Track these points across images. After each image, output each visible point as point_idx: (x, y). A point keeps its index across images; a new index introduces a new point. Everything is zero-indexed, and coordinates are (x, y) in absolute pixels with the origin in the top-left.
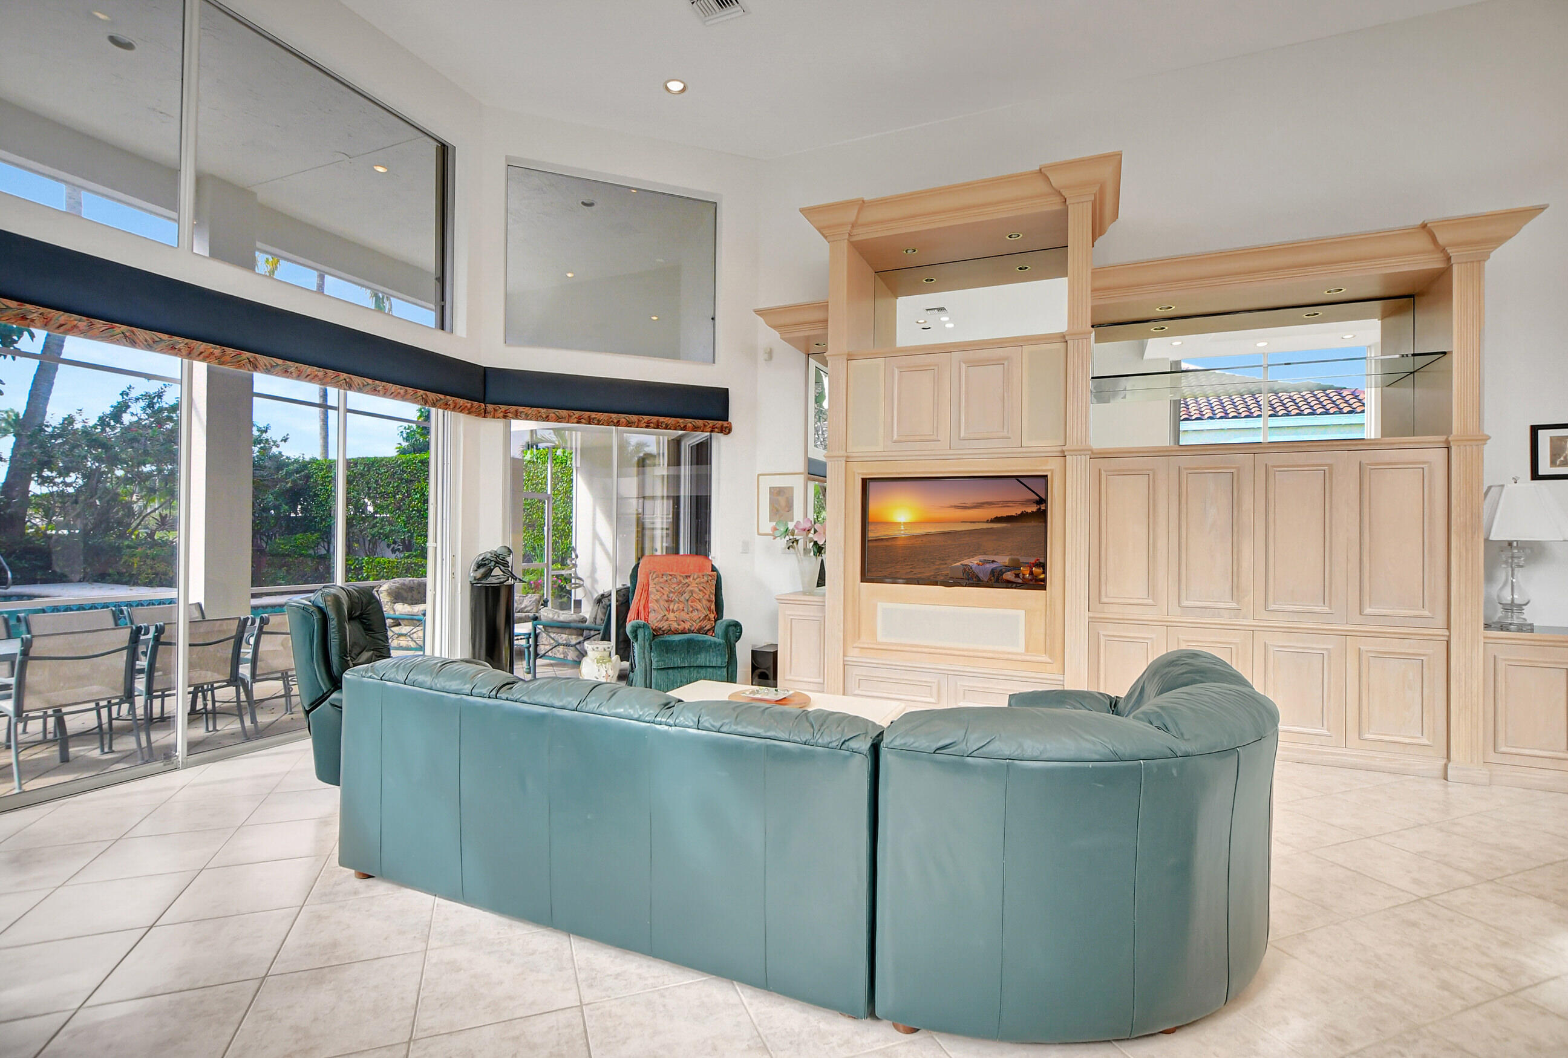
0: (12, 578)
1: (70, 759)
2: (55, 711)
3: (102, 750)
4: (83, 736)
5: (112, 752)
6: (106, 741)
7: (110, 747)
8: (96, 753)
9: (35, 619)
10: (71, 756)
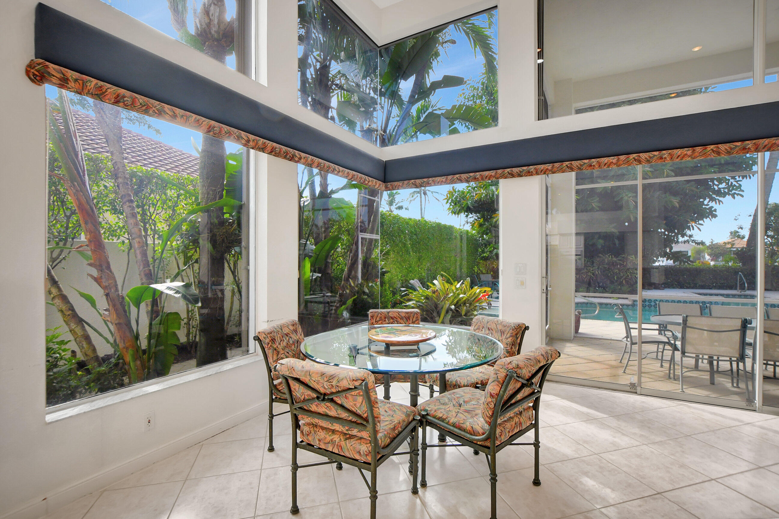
0: (748, 286)
1: (715, 383)
2: (696, 356)
3: (733, 385)
4: (723, 373)
5: (738, 387)
6: (735, 381)
7: (738, 385)
8: (729, 385)
9: (713, 307)
10: (716, 382)
